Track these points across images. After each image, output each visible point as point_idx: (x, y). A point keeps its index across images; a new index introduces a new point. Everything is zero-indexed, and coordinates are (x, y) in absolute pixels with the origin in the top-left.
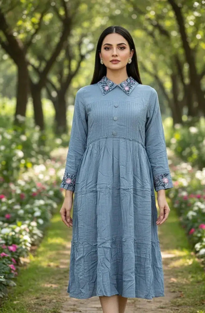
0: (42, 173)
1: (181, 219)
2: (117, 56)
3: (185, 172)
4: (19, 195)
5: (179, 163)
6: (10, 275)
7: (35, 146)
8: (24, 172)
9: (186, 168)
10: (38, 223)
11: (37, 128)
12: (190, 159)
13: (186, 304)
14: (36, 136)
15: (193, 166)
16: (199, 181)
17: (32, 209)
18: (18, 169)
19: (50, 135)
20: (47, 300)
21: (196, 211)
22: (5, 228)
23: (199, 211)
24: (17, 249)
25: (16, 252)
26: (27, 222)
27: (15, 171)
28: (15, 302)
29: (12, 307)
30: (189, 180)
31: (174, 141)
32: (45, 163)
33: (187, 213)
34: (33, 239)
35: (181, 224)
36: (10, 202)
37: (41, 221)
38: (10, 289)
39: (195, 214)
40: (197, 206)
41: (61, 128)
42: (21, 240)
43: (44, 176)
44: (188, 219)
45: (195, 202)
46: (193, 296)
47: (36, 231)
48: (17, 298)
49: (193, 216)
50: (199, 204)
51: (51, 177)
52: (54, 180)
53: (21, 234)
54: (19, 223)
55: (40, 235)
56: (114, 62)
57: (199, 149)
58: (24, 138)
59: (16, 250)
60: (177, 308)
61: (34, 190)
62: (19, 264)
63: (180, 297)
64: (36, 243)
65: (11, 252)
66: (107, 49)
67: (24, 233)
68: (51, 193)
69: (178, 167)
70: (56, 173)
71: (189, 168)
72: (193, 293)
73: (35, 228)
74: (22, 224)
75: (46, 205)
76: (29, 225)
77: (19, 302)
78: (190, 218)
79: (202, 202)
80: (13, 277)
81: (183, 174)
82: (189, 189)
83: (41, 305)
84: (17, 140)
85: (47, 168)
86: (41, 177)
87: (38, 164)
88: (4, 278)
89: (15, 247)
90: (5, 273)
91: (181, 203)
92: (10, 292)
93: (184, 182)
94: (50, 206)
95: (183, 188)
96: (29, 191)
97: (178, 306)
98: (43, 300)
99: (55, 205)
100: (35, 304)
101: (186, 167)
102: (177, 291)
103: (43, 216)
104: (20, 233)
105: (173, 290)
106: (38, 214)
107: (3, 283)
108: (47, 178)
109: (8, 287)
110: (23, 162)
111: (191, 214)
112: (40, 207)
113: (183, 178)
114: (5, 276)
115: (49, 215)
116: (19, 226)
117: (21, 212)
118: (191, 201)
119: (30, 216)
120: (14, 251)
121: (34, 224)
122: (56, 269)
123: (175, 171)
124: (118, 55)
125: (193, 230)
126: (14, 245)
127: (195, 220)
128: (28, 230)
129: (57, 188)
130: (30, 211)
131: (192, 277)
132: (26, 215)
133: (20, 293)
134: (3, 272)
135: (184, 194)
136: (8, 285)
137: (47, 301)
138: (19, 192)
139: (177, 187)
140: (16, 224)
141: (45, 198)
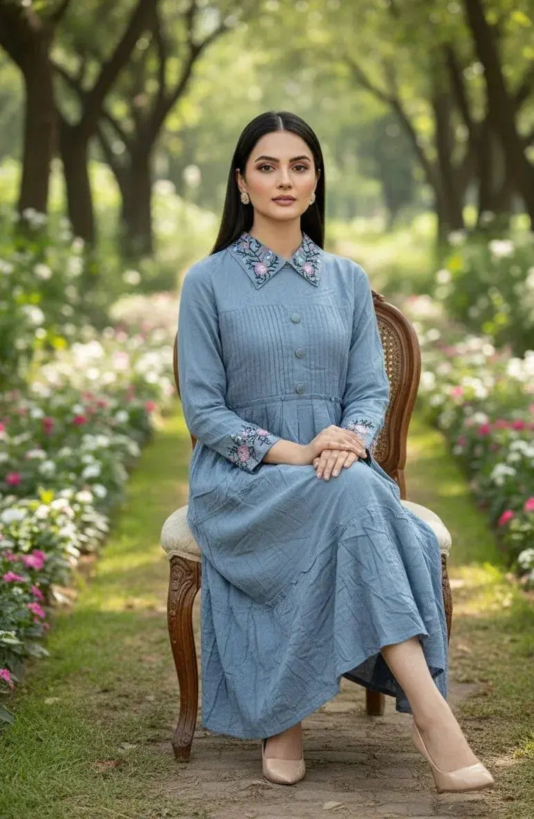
0: (97, 364)
1: (474, 485)
2: (290, 187)
3: (478, 360)
4: (40, 421)
5: (461, 338)
6: (32, 629)
7: (71, 292)
8: (44, 362)
9: (480, 351)
10: (94, 494)
11: (78, 245)
12: (489, 328)
13: (501, 714)
14: (75, 266)
15: (498, 345)
16: (517, 384)
17: (78, 459)
18: (29, 352)
19: (109, 261)
20: (130, 697)
21: (513, 465)
22: (10, 506)
23: (522, 465)
24: (46, 563)
25: (43, 571)
26: (67, 493)
27: (23, 361)
28: (49, 701)
29: (41, 713)
30: (490, 382)
31: (444, 277)
32: (99, 337)
33: (491, 469)
34: (83, 538)
35: (473, 497)
36: (17, 441)
37: (101, 491)
38: (30, 665)
39: (511, 471)
40: (519, 451)
41: (137, 243)
42: (55, 539)
43: (102, 372)
44: (493, 485)
45: (510, 441)
46: (518, 692)
47: (91, 515)
48: (51, 689)
49: (506, 477)
50: (521, 445)
51: (119, 376)
52: (125, 384)
53: (53, 523)
54: (45, 494)
55: (103, 527)
56: (282, 202)
57: (512, 299)
58: (44, 272)
59: (42, 566)
60: (477, 725)
61: (78, 410)
62: (52, 602)
63: (485, 695)
64: (90, 548)
65: (29, 569)
66: (263, 169)
67: (59, 520)
68: (123, 417)
69: (460, 348)
70: (132, 363)
71: (489, 350)
72: (518, 685)
73: (88, 509)
74: (55, 498)
75: (112, 448)
76: (73, 502)
77: (57, 699)
78: (500, 481)
79: (528, 441)
80: (39, 635)
81: (473, 367)
82: (491, 407)
83: (115, 708)
84: (25, 278)
85: (108, 352)
86: (93, 374)
87: (82, 341)
88: (16, 636)
89: (41, 557)
90: (19, 624)
91: (474, 444)
92: (31, 675)
93: (478, 387)
94: (122, 451)
95: (476, 404)
96: (64, 411)
97: (480, 719)
98: (120, 696)
99: (134, 449)
100: (100, 706)
101: (479, 347)
102: (476, 680)
103: (106, 478)
104: (51, 520)
105: (464, 677)
106: (92, 471)
107: (15, 650)
108: (109, 378)
109: (27, 662)
110: (41, 334)
111: (501, 472)
112: (97, 454)
113: (475, 377)
114: (18, 632)
115: (121, 474)
116: (47, 504)
117: (48, 466)
118: (499, 437)
119: (72, 476)
120: (37, 568)
121: (85, 496)
122: (146, 615)
123: (451, 360)
124: (291, 184)
125: (508, 514)
126: (35, 551)
127: (511, 487)
128: (71, 513)
129: (135, 403)
130: (73, 463)
131: (513, 641)
132: (62, 476)
133: (58, 677)
134: (13, 623)
135: (481, 418)
136: (27, 656)
137: (133, 698)
138: (37, 413)
139: (458, 401)
140: (39, 498)
141: (107, 431)
